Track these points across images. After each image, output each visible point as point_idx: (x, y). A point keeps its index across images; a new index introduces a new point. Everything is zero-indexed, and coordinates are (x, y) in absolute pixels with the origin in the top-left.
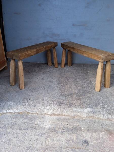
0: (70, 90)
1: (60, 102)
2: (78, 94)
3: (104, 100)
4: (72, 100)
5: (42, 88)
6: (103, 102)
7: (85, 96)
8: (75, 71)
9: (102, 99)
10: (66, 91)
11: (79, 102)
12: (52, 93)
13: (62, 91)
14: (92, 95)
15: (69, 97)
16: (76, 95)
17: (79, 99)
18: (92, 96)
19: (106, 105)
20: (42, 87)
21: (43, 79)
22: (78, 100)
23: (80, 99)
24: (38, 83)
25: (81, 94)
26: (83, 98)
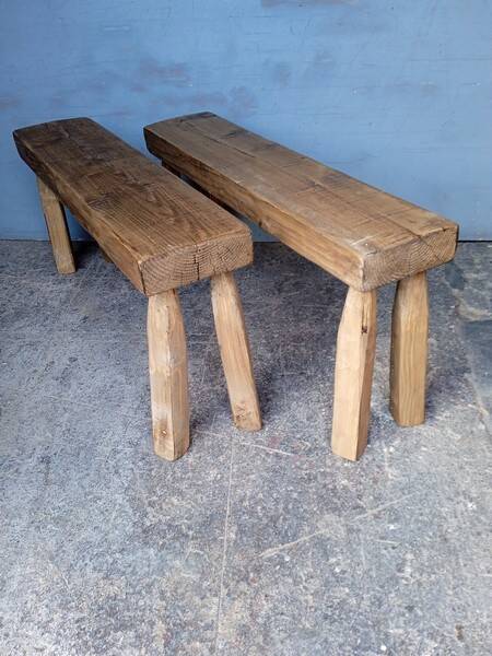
0: (213, 474)
1: (112, 613)
2: (252, 513)
3: (424, 578)
4: (197, 588)
5: (32, 462)
6: (410, 609)
7: (295, 536)
8: (276, 301)
9: (408, 570)
10: (181, 493)
11: (239, 612)
12: (83, 515)
13: (152, 491)
14: (350, 531)
15: (191, 549)
16: (241, 532)
17: (246, 579)
18: (343, 532)
19: (432, 636)
20: (39, 453)
21: (64, 378)
22: (243, 586)
23: (257, 570)
24: (25, 415)
25: (274, 520)
26: (282, 564)
